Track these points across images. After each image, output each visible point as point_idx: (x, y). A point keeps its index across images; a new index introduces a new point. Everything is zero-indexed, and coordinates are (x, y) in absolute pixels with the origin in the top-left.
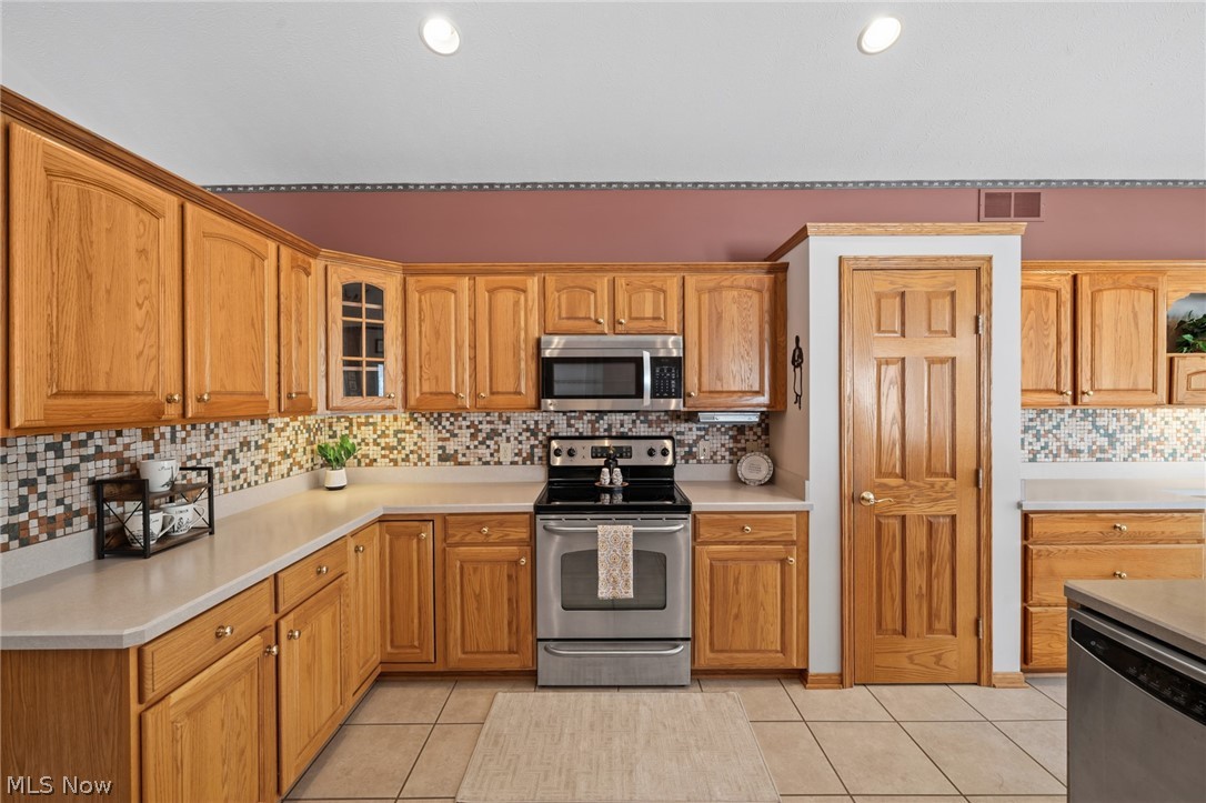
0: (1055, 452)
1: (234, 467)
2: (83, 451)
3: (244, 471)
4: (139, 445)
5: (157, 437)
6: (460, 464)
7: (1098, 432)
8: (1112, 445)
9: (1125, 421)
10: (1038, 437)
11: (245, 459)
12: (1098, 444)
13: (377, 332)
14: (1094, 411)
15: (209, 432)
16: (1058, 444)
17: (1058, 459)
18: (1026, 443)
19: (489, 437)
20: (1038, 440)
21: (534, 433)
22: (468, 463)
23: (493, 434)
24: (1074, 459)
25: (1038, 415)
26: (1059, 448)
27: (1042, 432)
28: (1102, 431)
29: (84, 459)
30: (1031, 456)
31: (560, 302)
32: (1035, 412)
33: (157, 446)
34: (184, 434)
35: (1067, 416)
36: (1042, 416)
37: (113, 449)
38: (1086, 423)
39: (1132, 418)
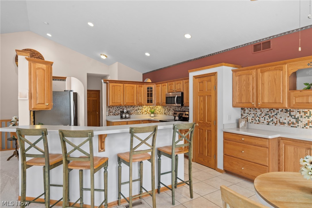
0: (275, 122)
2: (120, 108)
3: (138, 112)
6: (166, 115)
7: (291, 117)
8: (297, 122)
9: (302, 114)
10: (270, 117)
11: (138, 111)
12: (291, 121)
13: (151, 94)
14: (290, 110)
15: (133, 107)
16: (277, 120)
17: (277, 125)
18: (266, 119)
19: (169, 111)
20: (270, 118)
22: (167, 115)
24: (282, 125)
25: (270, 111)
26: (277, 121)
27: (271, 116)
28: (293, 117)
30: (268, 123)
31: (169, 87)
32: (269, 109)
35: (280, 111)
36: (271, 111)
38: (287, 114)
39: (305, 113)
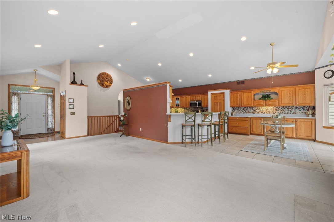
8: (255, 112)
9: (257, 109)
16: (247, 111)
17: (247, 113)
21: (192, 110)
23: (189, 110)
31: (192, 98)
39: (258, 108)
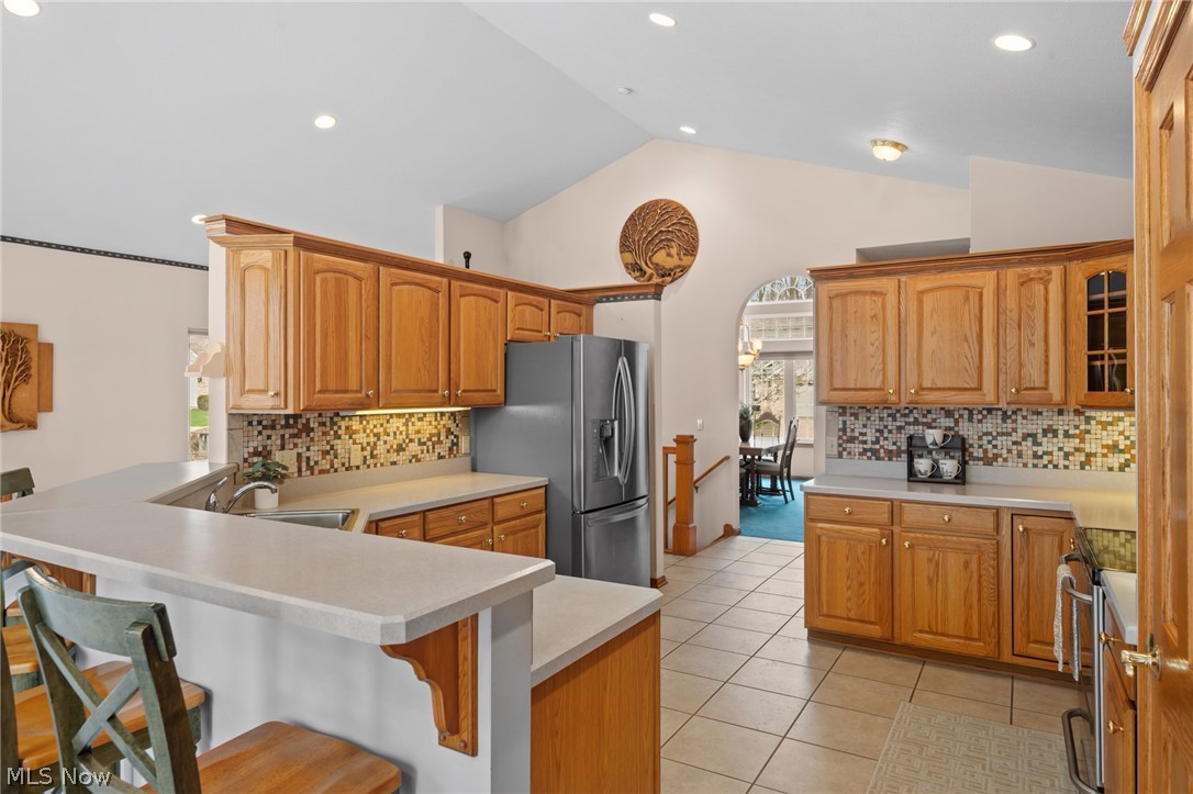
1: (1035, 448)
2: (907, 420)
4: (943, 420)
5: (956, 416)
13: (1119, 322)
29: (908, 423)
33: (956, 422)
34: (980, 417)
37: (925, 420)
